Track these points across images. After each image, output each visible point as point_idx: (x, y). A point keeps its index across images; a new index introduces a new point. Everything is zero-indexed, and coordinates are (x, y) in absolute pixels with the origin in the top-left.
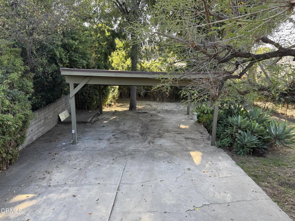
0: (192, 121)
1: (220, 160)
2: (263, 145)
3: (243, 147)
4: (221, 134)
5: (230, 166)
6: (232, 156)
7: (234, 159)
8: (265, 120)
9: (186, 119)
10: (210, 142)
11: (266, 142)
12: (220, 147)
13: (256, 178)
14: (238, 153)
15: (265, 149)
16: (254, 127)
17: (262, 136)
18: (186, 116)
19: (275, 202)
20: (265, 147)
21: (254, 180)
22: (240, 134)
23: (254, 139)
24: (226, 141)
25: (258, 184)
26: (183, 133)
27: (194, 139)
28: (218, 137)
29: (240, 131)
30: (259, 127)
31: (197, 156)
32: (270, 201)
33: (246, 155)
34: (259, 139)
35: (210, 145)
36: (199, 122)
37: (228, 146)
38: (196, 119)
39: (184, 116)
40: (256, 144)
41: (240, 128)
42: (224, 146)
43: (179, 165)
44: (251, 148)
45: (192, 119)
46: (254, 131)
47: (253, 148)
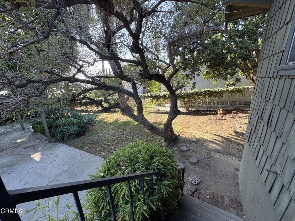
1: (57, 150)
2: (82, 129)
3: (71, 135)
4: (54, 133)
5: (65, 149)
7: (66, 145)
12: (56, 142)
13: (81, 148)
14: (69, 140)
15: (84, 131)
17: (80, 125)
18: (22, 132)
19: (92, 154)
22: (66, 129)
23: (75, 128)
24: (59, 136)
25: (83, 150)
26: (22, 145)
27: (33, 145)
30: (76, 121)
31: (37, 157)
32: (89, 154)
33: (74, 139)
35: (48, 144)
36: (36, 132)
37: (61, 139)
38: (33, 131)
39: (19, 133)
40: (78, 131)
41: (65, 125)
43: (22, 170)
44: (76, 134)
45: (28, 132)
46: (74, 124)
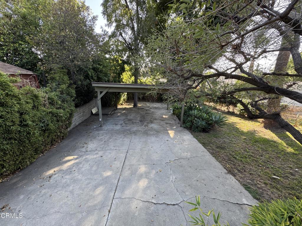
0: (170, 114)
1: (185, 135)
2: (208, 126)
3: (197, 128)
4: (185, 120)
5: (190, 138)
6: (191, 133)
7: (192, 134)
8: (209, 113)
9: (166, 112)
10: (179, 125)
11: (210, 124)
12: (185, 128)
13: (204, 144)
14: (195, 131)
15: (209, 129)
16: (204, 116)
17: (208, 121)
18: (167, 111)
19: (213, 157)
20: (210, 127)
21: (203, 145)
22: (196, 120)
23: (204, 123)
24: (188, 124)
25: (205, 148)
26: (165, 121)
27: (171, 124)
28: (184, 122)
29: (196, 119)
30: (206, 116)
31: (172, 133)
32: (211, 156)
33: (199, 132)
34: (206, 123)
35: (179, 127)
36: (174, 114)
37: (189, 127)
38: (172, 112)
39: (165, 110)
40: (204, 126)
41: (196, 117)
42: (187, 127)
43: (162, 138)
44: (202, 128)
45: (170, 112)
46: (204, 119)
47: (203, 128)
